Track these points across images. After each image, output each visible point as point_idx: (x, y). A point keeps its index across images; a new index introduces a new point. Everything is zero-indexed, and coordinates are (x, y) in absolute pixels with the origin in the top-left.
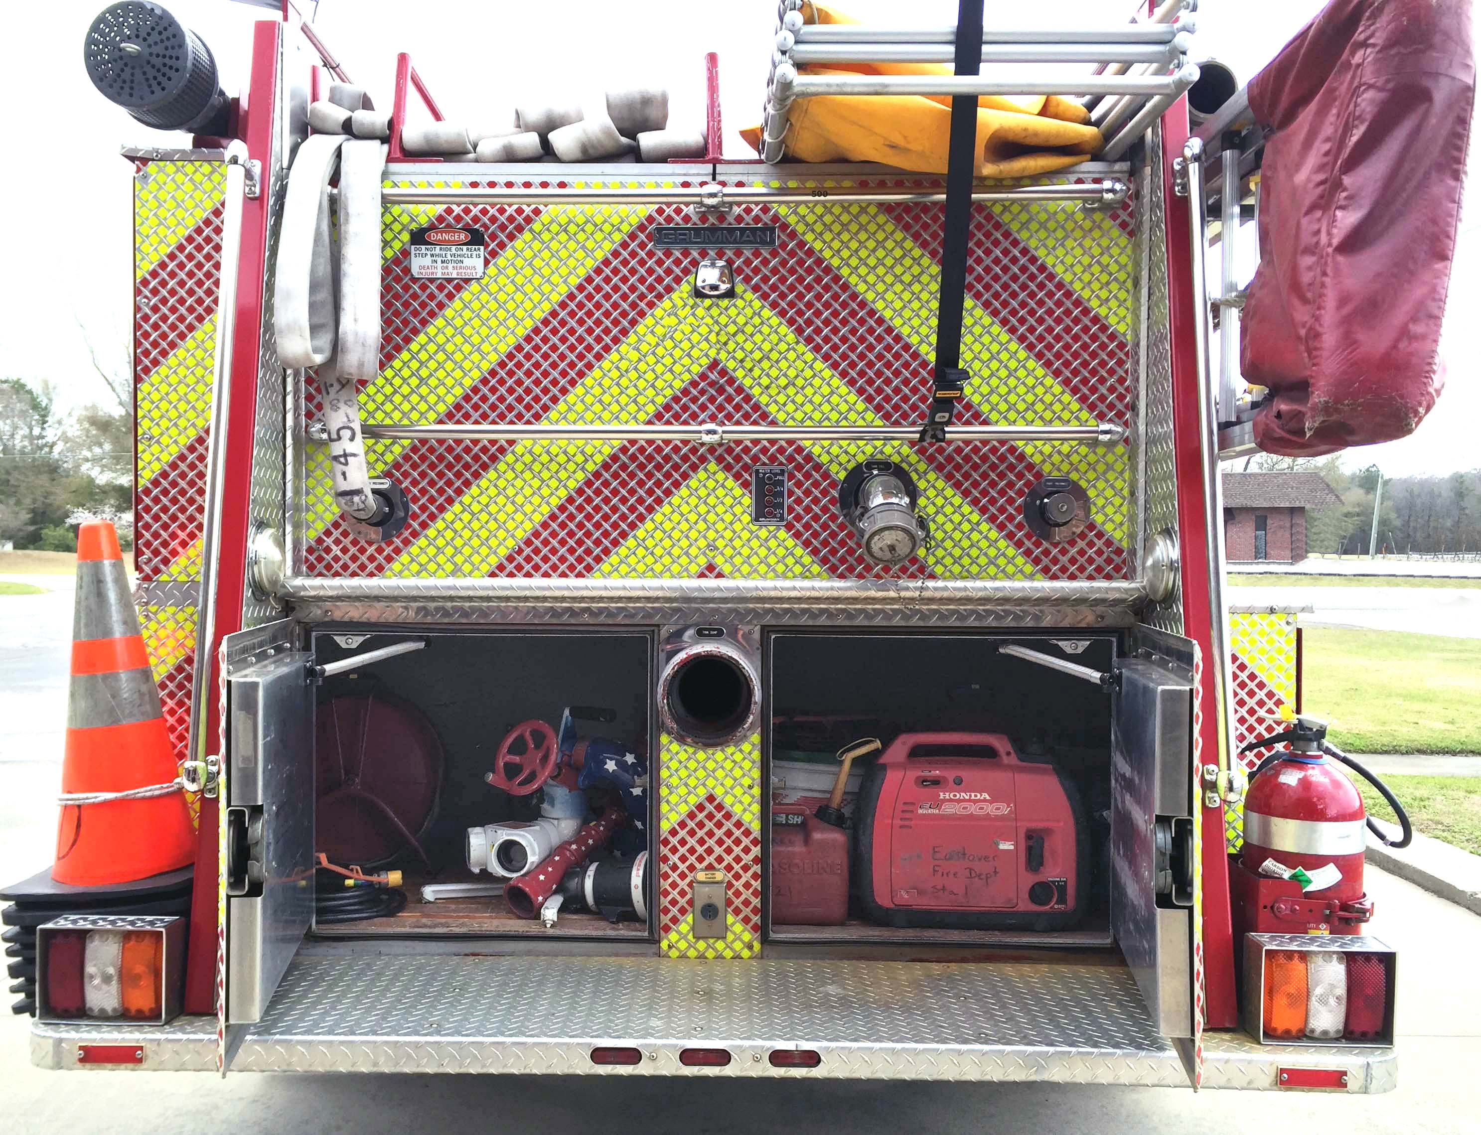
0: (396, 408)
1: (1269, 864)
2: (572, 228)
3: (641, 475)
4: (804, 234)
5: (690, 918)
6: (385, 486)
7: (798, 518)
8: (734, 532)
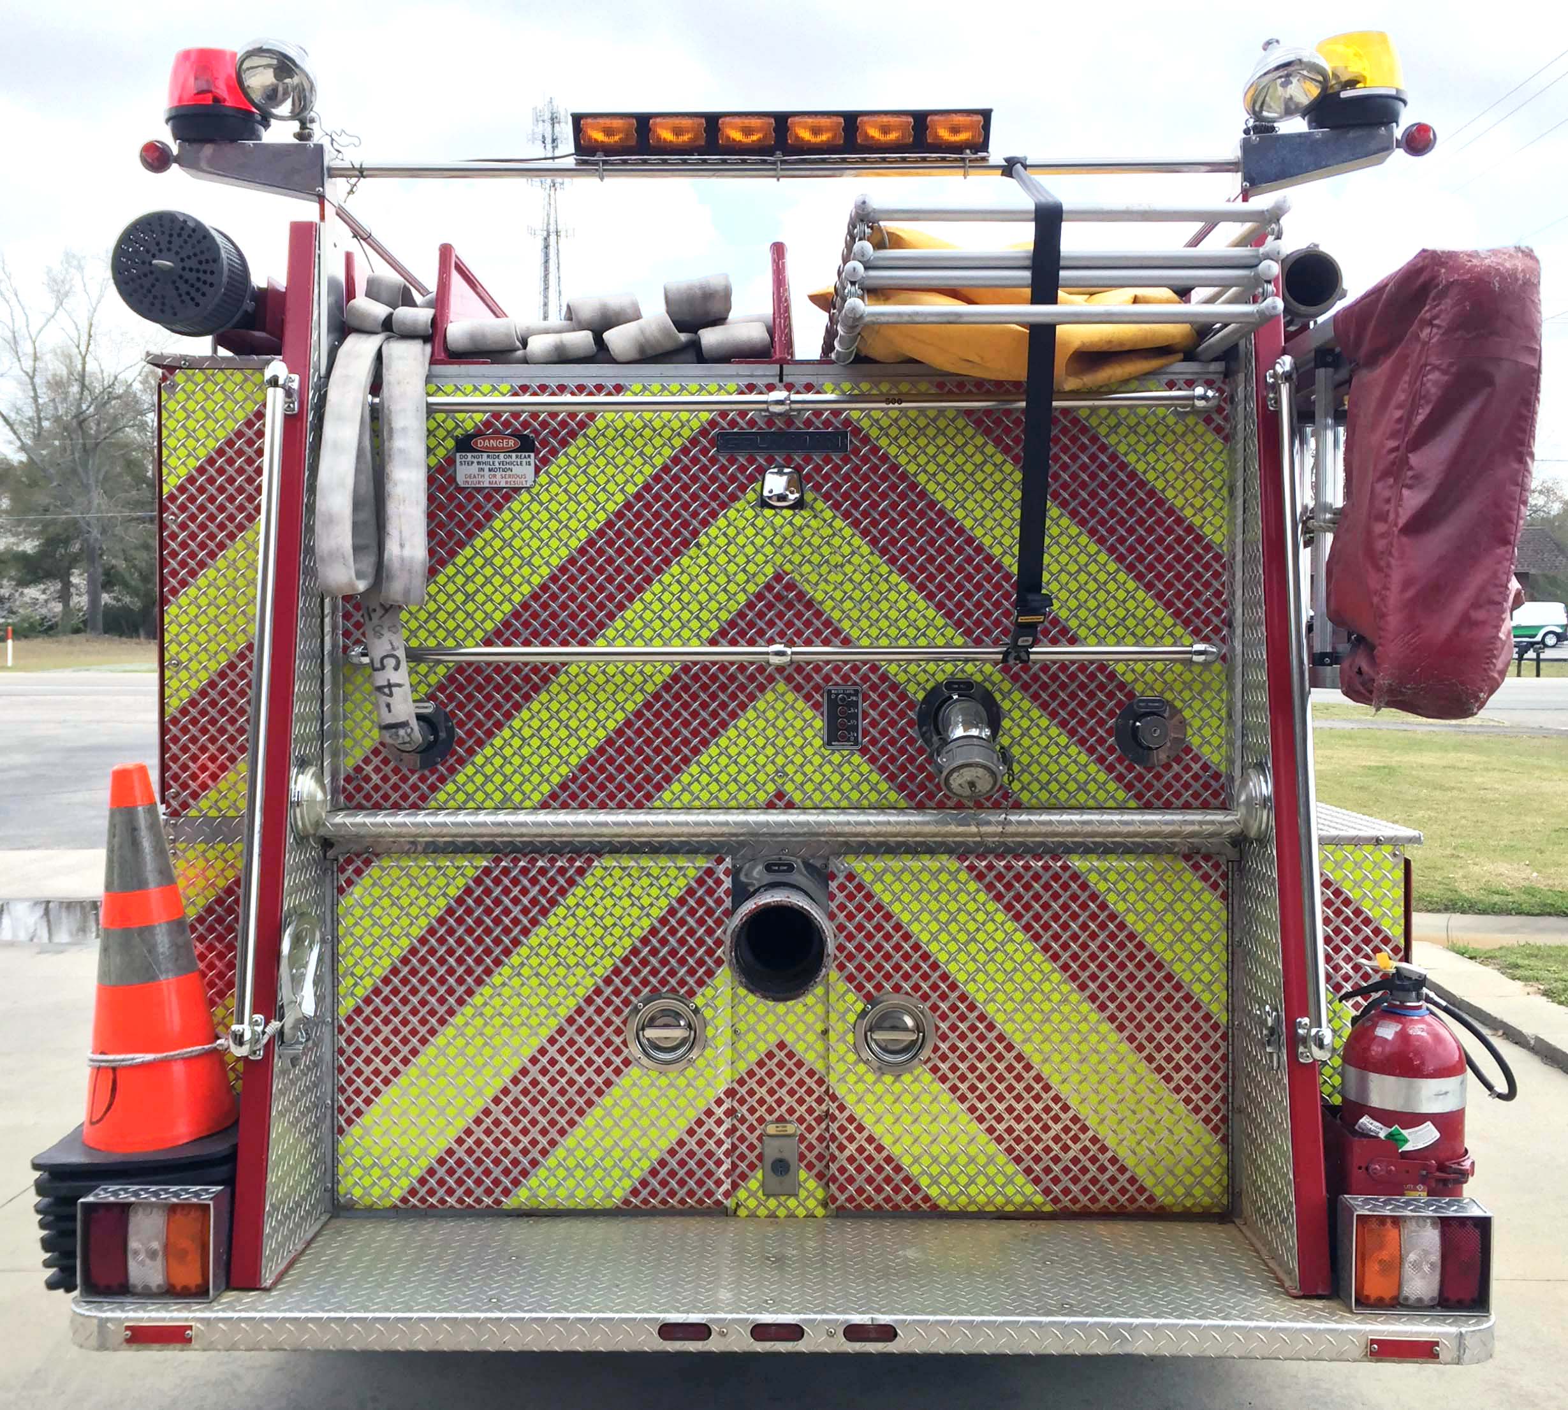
0: (440, 626)
1: (1365, 1121)
2: (629, 433)
3: (704, 696)
4: (878, 439)
5: (759, 1174)
6: (429, 711)
7: (874, 742)
8: (805, 757)
